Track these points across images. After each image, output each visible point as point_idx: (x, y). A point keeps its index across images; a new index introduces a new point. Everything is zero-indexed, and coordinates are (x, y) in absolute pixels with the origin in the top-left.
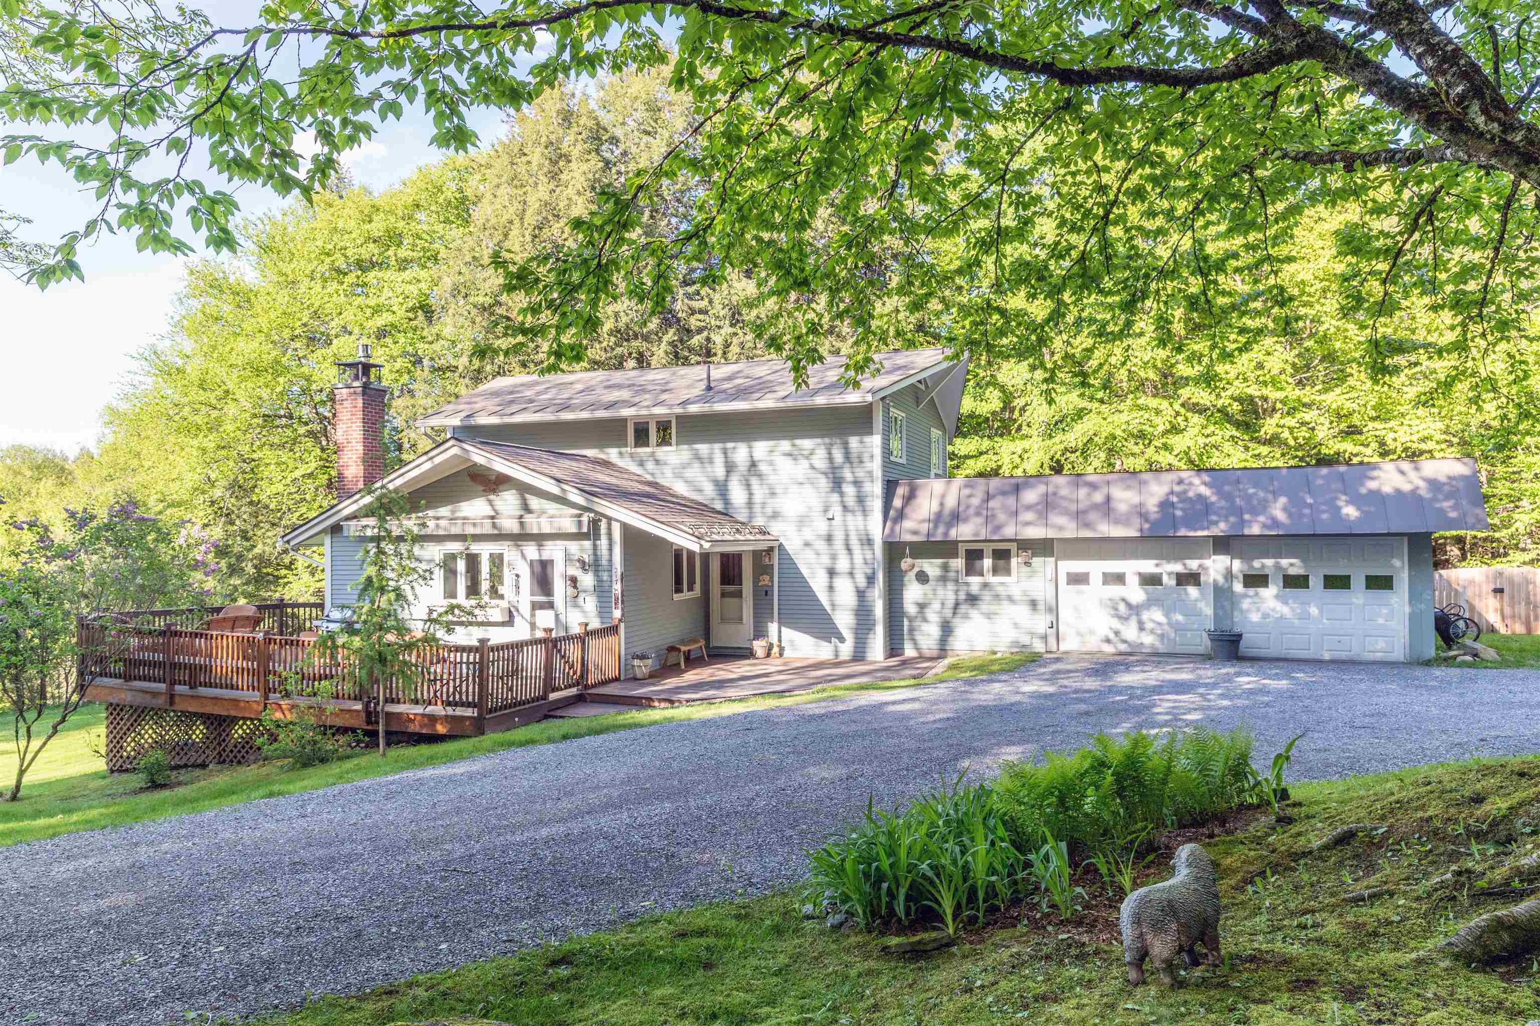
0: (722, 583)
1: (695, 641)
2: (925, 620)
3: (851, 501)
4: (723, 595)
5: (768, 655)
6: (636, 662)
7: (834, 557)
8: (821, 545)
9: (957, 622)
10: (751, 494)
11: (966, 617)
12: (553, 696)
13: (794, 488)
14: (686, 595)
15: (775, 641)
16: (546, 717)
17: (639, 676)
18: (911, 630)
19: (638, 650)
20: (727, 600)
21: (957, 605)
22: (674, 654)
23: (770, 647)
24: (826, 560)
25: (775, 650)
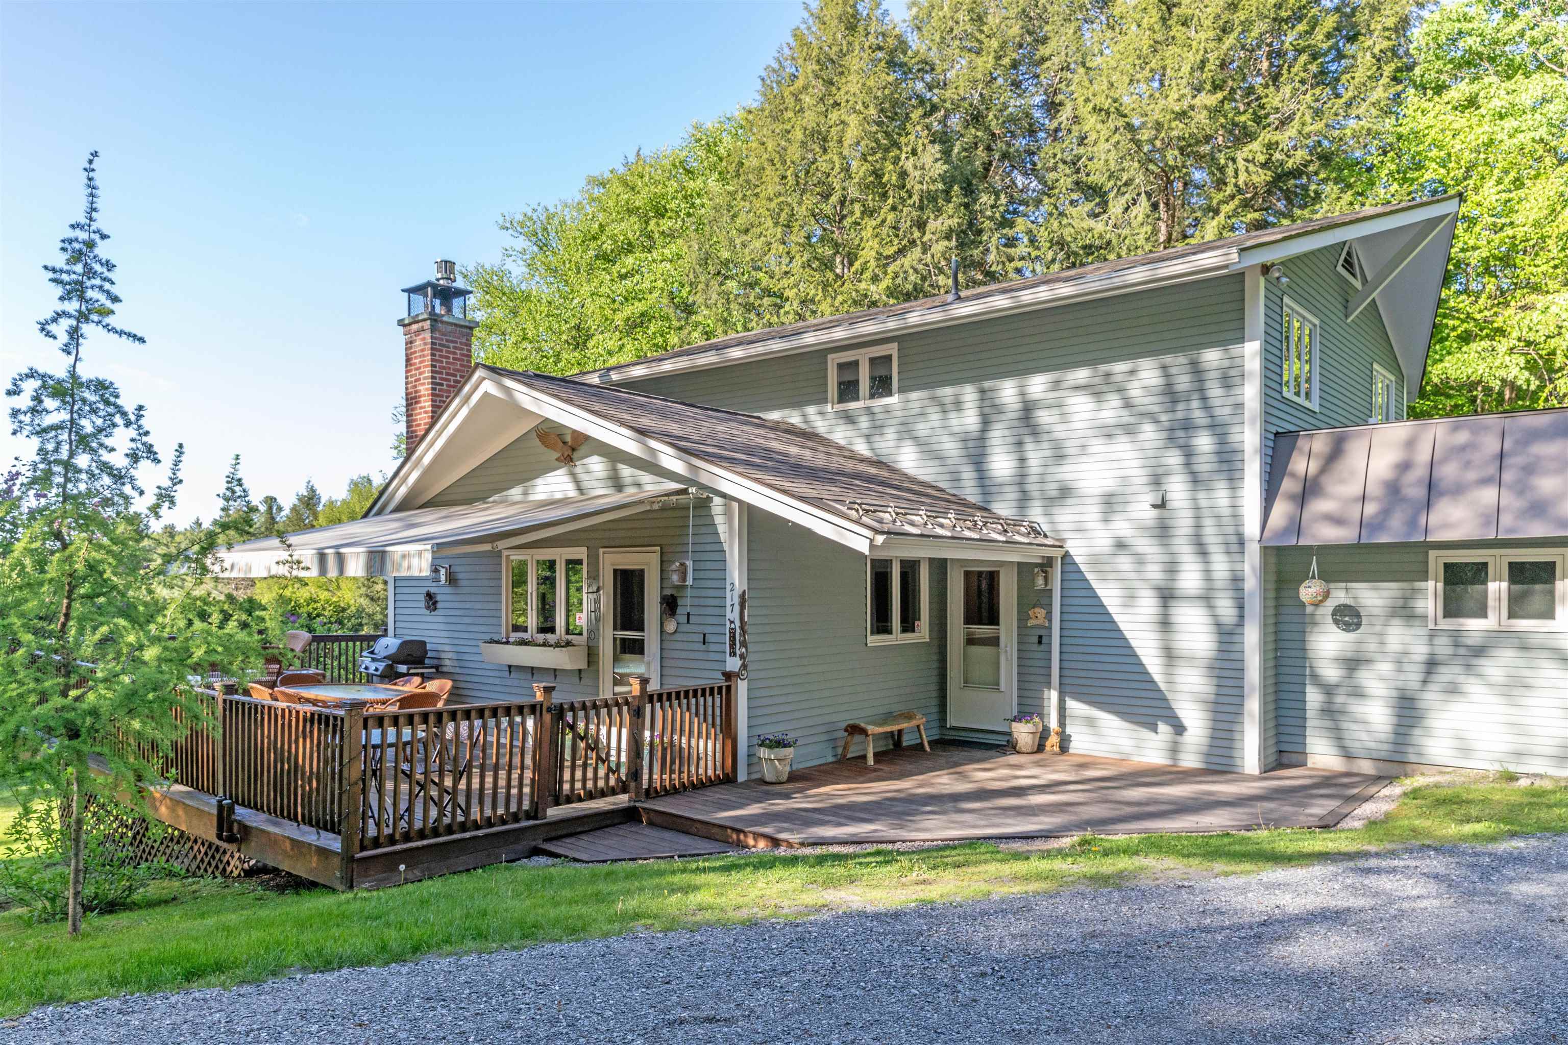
0: (968, 620)
1: (909, 717)
2: (1358, 693)
3: (1205, 464)
4: (971, 641)
5: (1040, 748)
6: (763, 753)
7: (1172, 568)
8: (1147, 547)
9: (1430, 698)
10: (1022, 460)
11: (1453, 690)
12: (553, 813)
13: (1098, 446)
14: (897, 637)
15: (1053, 724)
16: (536, 852)
17: (769, 777)
18: (1330, 712)
19: (771, 731)
20: (975, 650)
21: (1432, 665)
22: (858, 738)
23: (1044, 734)
24: (1155, 572)
25: (1053, 740)
